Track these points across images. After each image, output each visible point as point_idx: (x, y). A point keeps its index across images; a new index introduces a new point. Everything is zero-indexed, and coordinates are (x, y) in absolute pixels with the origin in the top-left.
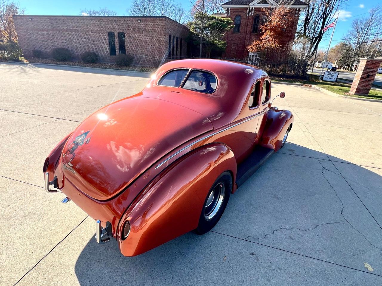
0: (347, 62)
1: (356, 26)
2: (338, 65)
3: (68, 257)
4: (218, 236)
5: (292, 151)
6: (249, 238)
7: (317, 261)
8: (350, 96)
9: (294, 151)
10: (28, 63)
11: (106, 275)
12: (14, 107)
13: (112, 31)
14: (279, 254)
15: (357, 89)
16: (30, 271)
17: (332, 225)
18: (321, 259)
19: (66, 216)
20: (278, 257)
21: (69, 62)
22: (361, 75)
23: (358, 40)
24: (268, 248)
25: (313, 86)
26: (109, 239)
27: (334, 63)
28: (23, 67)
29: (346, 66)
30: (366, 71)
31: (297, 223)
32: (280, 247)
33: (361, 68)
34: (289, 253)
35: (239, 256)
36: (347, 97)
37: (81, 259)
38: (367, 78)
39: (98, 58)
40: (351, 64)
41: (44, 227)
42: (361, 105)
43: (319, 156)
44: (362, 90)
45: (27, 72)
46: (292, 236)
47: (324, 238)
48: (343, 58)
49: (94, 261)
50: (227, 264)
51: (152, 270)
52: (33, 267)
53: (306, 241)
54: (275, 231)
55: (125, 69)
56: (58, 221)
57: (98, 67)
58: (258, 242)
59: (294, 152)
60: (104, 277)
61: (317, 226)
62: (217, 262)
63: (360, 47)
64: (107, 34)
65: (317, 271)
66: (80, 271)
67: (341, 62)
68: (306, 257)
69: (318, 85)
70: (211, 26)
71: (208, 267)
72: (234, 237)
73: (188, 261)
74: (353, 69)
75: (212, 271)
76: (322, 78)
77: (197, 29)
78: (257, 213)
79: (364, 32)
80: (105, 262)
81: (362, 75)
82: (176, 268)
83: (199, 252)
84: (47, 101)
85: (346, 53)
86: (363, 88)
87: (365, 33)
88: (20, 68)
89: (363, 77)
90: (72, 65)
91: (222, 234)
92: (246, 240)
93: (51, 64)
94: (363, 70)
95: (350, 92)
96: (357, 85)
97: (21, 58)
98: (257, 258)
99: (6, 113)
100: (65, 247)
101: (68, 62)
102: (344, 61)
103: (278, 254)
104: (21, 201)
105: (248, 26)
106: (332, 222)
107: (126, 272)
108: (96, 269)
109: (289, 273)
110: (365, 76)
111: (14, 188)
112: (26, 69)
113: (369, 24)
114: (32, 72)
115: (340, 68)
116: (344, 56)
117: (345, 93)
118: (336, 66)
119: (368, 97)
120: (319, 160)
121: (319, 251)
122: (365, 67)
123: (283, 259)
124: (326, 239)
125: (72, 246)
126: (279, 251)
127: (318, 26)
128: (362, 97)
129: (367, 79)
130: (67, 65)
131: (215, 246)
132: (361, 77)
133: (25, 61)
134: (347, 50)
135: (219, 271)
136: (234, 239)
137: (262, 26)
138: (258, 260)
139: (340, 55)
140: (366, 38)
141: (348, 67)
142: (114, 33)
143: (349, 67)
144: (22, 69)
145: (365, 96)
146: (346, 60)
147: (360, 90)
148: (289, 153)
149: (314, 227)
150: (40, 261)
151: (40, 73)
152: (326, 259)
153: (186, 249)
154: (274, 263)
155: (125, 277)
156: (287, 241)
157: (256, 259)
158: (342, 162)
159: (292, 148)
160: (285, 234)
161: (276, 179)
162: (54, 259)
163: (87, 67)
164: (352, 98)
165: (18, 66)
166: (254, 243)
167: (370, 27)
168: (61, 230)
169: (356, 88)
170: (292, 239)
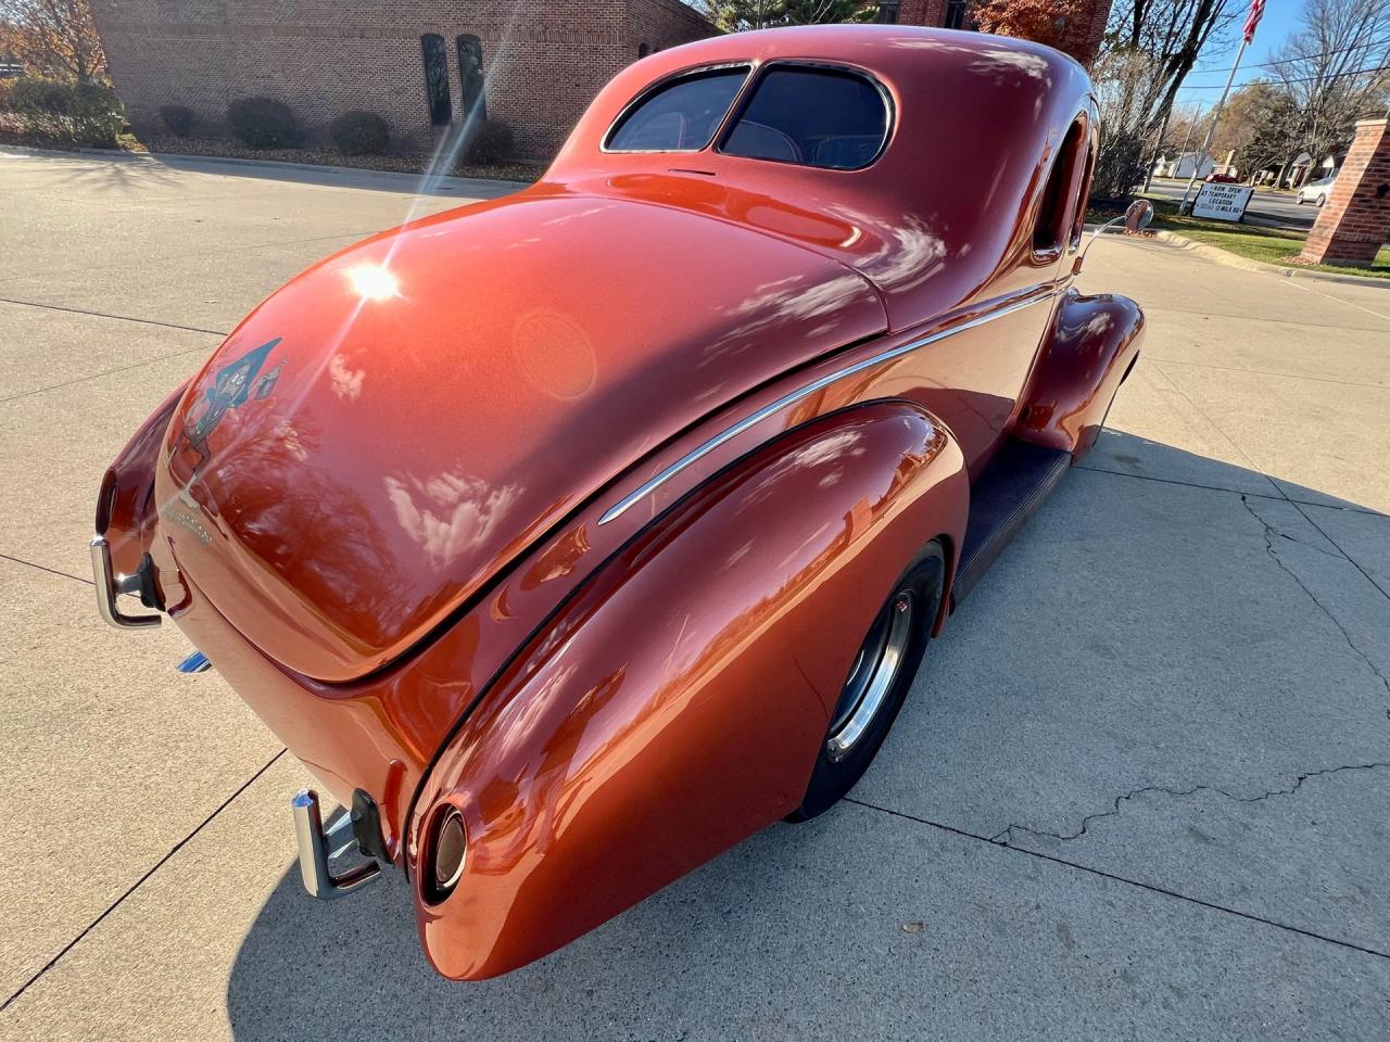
0: (1273, 154)
1: (1319, 14)
2: (1237, 167)
3: (207, 918)
4: (877, 821)
5: (1132, 461)
6: (1016, 833)
7: (1342, 953)
8: (1303, 267)
9: (1137, 460)
10: (145, 155)
11: (377, 1012)
12: (74, 296)
13: (435, 30)
14: (1163, 915)
15: (1335, 240)
16: (28, 990)
17: (1366, 774)
18: (1357, 944)
19: (220, 723)
20: (1158, 927)
21: (289, 151)
22: (1355, 188)
23: (1322, 71)
24: (1105, 885)
25: (1163, 235)
26: (374, 867)
27: (1223, 162)
28: (123, 168)
29: (1266, 169)
30: (1376, 170)
31: (1213, 766)
32: (1158, 881)
33: (1359, 159)
34: (1208, 912)
35: (981, 920)
36: (1295, 271)
37: (267, 930)
38: (1376, 197)
39: (391, 134)
40: (1284, 164)
41: (120, 772)
42: (1351, 299)
43: (1238, 482)
44: (1351, 245)
45: (132, 182)
46: (1203, 828)
47: (1345, 839)
48: (1258, 140)
49: (325, 942)
50: (930, 963)
51: (590, 993)
52: (44, 970)
53: (1267, 849)
54: (1123, 803)
55: (484, 175)
56: (182, 745)
57: (391, 169)
58: (1056, 856)
59: (1137, 464)
60: (367, 1026)
61: (1301, 779)
62: (882, 952)
63: (1325, 100)
64: (417, 43)
65: (1352, 1005)
66: (257, 990)
67: (1250, 156)
68: (1285, 932)
69: (1181, 232)
70: (794, 8)
71: (848, 978)
72: (946, 828)
73: (751, 945)
74: (1291, 181)
75: (868, 999)
76: (1190, 209)
77: (743, 21)
78: (1031, 715)
79: (1346, 39)
80: (373, 946)
81: (1360, 185)
82: (699, 979)
83: (799, 901)
84: (198, 276)
85: (1271, 121)
86: (1357, 236)
87: (1349, 43)
88: (110, 171)
89: (1363, 196)
90: (301, 161)
91: (891, 813)
92: (1004, 844)
93: (226, 156)
94: (1365, 167)
95: (1305, 254)
96: (1336, 226)
97: (123, 136)
98: (1062, 934)
99: (43, 315)
100: (198, 866)
101: (286, 151)
102: (1262, 152)
103: (1155, 912)
104: (41, 651)
105: (928, 13)
106: (1363, 761)
107: (468, 1001)
108: (332, 981)
109: (1222, 1013)
110: (1372, 192)
111: (21, 597)
112: (131, 172)
113: (1370, 8)
114: (149, 184)
115: (1244, 180)
116: (1262, 133)
117: (1285, 259)
118: (1229, 170)
119: (1372, 273)
120: (1244, 498)
121: (1337, 900)
122: (1376, 154)
123: (1181, 938)
124: (1355, 841)
125: (233, 863)
126: (1159, 901)
127: (1187, 9)
128: (1351, 270)
129: (1375, 202)
130: (284, 161)
131: (867, 872)
132: (1355, 195)
133: (137, 149)
134: (1276, 111)
135: (898, 1001)
136: (952, 838)
137: (982, 7)
138: (1070, 944)
139: (1248, 128)
140: (1351, 63)
141: (1271, 175)
142: (443, 39)
143: (1276, 176)
144: (118, 171)
145: (1361, 268)
146: (1268, 146)
147: (1344, 245)
148: (1118, 467)
149: (1288, 784)
150: (78, 939)
151: (177, 185)
152: (1378, 944)
153: (738, 883)
154: (1147, 961)
155: (461, 1027)
156: (1184, 850)
157: (1061, 939)
158: (1337, 506)
159: (1130, 452)
160: (1167, 813)
161: (1086, 573)
162: (144, 927)
163: (353, 167)
164: (1311, 276)
165: (105, 164)
166: (1042, 860)
167: (1371, 19)
168: (191, 786)
169: (1330, 237)
170: (1206, 839)
